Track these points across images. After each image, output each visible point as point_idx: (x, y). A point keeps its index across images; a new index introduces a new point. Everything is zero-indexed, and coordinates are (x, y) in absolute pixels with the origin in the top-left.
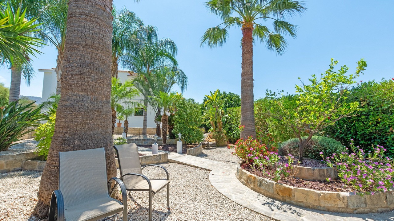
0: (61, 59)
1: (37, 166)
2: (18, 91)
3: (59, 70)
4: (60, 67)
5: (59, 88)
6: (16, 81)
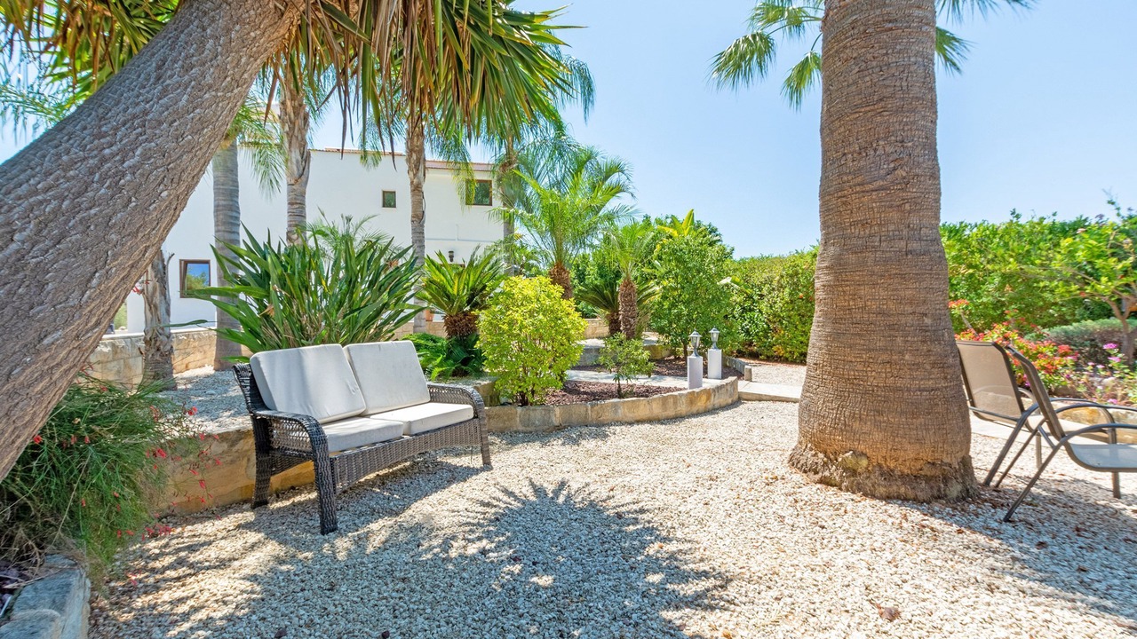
0: (294, 113)
1: (518, 419)
2: (235, 214)
3: (292, 149)
4: (294, 138)
5: (297, 206)
6: (231, 183)
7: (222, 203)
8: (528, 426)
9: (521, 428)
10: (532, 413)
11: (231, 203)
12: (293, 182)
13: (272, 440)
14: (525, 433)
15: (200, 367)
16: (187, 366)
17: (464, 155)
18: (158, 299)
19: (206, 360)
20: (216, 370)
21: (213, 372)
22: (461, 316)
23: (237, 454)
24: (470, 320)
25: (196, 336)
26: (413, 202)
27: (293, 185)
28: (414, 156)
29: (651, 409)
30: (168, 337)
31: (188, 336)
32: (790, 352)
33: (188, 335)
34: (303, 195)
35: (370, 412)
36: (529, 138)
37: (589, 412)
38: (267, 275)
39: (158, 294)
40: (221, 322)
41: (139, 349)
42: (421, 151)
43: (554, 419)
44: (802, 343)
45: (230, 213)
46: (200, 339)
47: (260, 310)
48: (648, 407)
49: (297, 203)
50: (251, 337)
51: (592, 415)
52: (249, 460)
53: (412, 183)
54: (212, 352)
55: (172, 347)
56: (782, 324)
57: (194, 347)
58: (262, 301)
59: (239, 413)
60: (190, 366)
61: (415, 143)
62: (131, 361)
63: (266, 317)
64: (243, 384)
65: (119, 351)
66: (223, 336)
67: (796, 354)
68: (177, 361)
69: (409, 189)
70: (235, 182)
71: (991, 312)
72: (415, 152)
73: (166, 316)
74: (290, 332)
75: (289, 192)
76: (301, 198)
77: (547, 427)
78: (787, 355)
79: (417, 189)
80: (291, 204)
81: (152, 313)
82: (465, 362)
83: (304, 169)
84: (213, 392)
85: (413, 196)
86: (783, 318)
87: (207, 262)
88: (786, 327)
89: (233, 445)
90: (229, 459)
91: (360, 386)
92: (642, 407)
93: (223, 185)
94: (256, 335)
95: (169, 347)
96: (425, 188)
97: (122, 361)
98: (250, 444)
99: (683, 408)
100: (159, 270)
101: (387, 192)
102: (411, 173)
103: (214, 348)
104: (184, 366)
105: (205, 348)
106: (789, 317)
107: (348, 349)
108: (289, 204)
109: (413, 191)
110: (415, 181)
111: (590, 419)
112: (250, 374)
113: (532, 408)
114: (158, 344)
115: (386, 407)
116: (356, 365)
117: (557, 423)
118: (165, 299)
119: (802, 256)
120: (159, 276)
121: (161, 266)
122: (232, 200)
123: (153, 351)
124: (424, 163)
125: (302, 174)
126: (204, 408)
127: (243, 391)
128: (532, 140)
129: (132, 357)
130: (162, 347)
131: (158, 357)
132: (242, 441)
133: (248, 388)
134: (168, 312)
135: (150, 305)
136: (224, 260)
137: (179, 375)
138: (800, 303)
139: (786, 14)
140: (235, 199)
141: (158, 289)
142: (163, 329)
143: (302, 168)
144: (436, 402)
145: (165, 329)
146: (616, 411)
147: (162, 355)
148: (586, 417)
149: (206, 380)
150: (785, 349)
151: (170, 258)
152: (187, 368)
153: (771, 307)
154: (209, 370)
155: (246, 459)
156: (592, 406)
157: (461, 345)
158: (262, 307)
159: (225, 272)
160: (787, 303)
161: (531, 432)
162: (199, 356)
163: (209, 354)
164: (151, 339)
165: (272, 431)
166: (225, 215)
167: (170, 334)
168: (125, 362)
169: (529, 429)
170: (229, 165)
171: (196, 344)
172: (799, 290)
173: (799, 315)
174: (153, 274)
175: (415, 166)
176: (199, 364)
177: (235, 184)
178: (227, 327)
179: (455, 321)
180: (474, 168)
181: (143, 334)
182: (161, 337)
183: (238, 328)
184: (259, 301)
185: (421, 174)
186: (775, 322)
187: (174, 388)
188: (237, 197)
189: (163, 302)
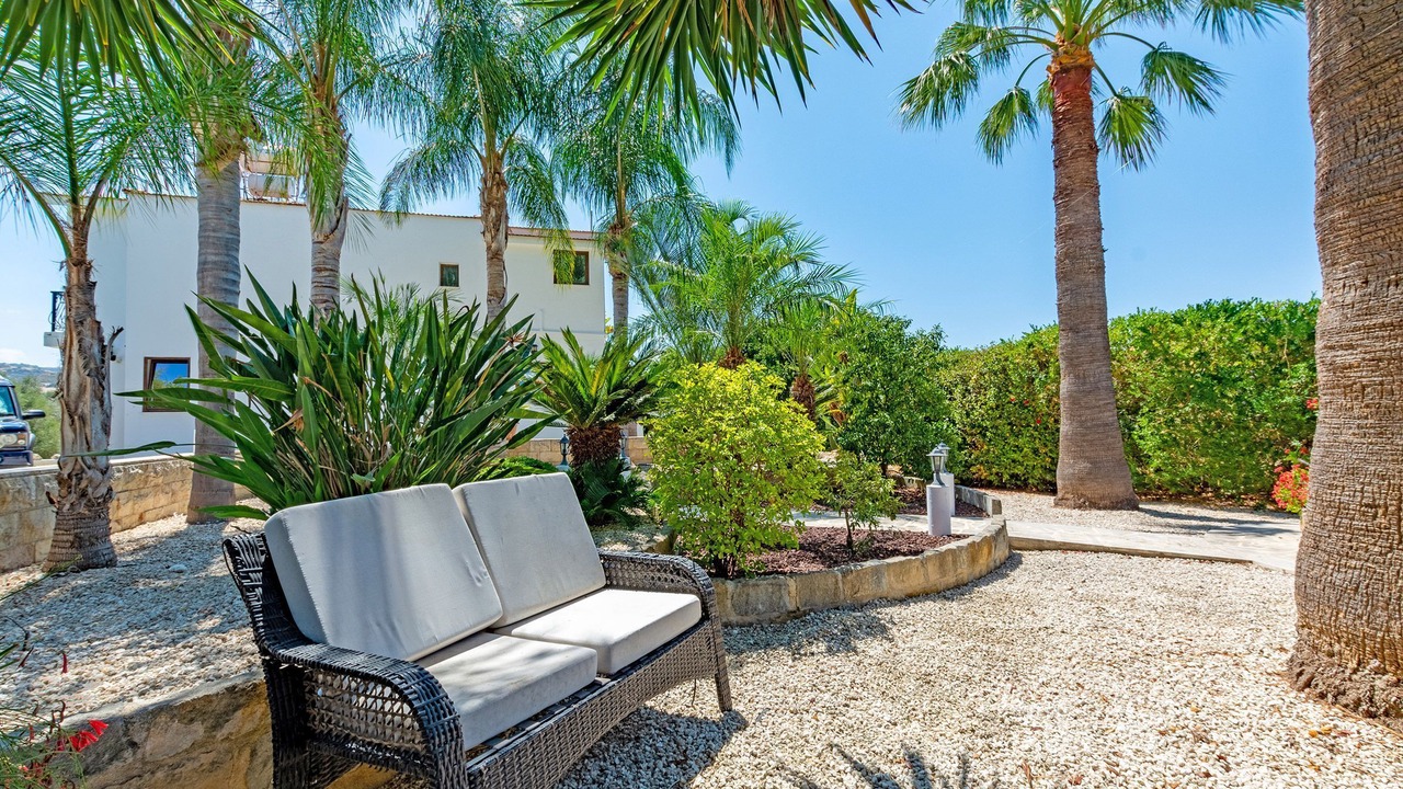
7: (212, 258)
8: (746, 613)
9: (734, 618)
10: (752, 592)
11: (226, 259)
12: (321, 239)
13: (314, 712)
14: (741, 626)
15: (164, 518)
16: (141, 517)
17: (559, 215)
18: (87, 405)
19: (176, 505)
20: (190, 522)
21: (184, 526)
22: (597, 429)
23: (226, 745)
24: (609, 435)
25: (159, 468)
26: (490, 274)
27: (322, 243)
28: (493, 212)
29: (926, 575)
30: (104, 473)
31: (145, 468)
32: (997, 474)
33: (145, 466)
34: (336, 257)
35: (509, 621)
36: (647, 193)
37: (840, 585)
38: (290, 362)
39: (88, 396)
40: (201, 445)
41: (48, 494)
42: (502, 205)
43: (787, 599)
44: (1014, 461)
45: (224, 275)
46: (165, 473)
47: (274, 423)
48: (922, 570)
49: (326, 270)
50: (256, 468)
51: (845, 591)
52: (253, 753)
53: (489, 248)
54: (185, 493)
55: (110, 489)
56: (985, 436)
57: (156, 486)
58: (279, 405)
59: (230, 623)
60: (148, 516)
61: (494, 194)
62: (33, 515)
63: (287, 434)
64: (246, 582)
65: (9, 498)
66: (204, 469)
67: (1006, 477)
68: (120, 510)
69: (484, 256)
70: (235, 227)
71: (1298, 416)
72: (494, 206)
73: (101, 435)
74: (331, 459)
75: (314, 254)
76: (332, 262)
77: (776, 614)
78: (992, 478)
79: (495, 257)
80: (317, 270)
81: (75, 431)
82: (609, 501)
83: (338, 221)
84: (182, 567)
85: (490, 266)
86: (986, 429)
87: (186, 361)
88: (990, 440)
89: (216, 726)
90: (206, 759)
91: (489, 567)
92: (914, 571)
93: (214, 231)
94: (266, 466)
95: (103, 490)
96: (506, 256)
97: (16, 516)
98: (259, 715)
99: (964, 571)
100: (92, 356)
101: (448, 266)
102: (488, 236)
103: (189, 486)
104: (137, 517)
105: (174, 486)
106: (997, 428)
107: (463, 494)
108: (315, 270)
109: (490, 259)
110: (493, 245)
111: (842, 597)
112: (263, 558)
113: (751, 582)
114: (83, 485)
115: (537, 606)
116: (479, 524)
117: (791, 607)
118: (102, 404)
119: (1011, 347)
120: (92, 366)
121: (96, 349)
122: (228, 255)
123: (73, 498)
124: (507, 222)
125: (336, 227)
126: (160, 609)
127: (246, 599)
128: (649, 197)
129: (37, 508)
130: (90, 490)
131: (83, 510)
132: (239, 714)
133: (259, 591)
134: (106, 429)
135: (71, 416)
136: (212, 337)
137: (125, 536)
138: (1010, 408)
139: (989, 36)
140: (233, 253)
141: (89, 388)
142: (94, 459)
143: (335, 220)
144: (618, 587)
145: (98, 458)
146: (879, 582)
147: (90, 505)
148: (835, 594)
149: (173, 542)
150: (990, 469)
151: (115, 335)
152: (141, 521)
153: (968, 415)
154: (179, 523)
155: (247, 753)
156: (845, 574)
157: (597, 476)
158: (278, 418)
159: (212, 353)
160: (992, 408)
161: (751, 625)
162: (163, 500)
163: (180, 495)
164: (69, 476)
165: (312, 692)
166: (215, 277)
167: (108, 467)
168: (21, 517)
169: (747, 619)
170: (226, 201)
171: (160, 480)
172: (1010, 393)
173: (1009, 424)
174: (81, 363)
175: (494, 225)
176: (163, 512)
177: (235, 231)
178: (212, 453)
179: (587, 438)
180: (571, 236)
181: (56, 467)
182: (90, 473)
183: (230, 454)
184: (273, 406)
185: (501, 236)
186: (972, 435)
187: (111, 563)
188: (237, 250)
189: (98, 410)
